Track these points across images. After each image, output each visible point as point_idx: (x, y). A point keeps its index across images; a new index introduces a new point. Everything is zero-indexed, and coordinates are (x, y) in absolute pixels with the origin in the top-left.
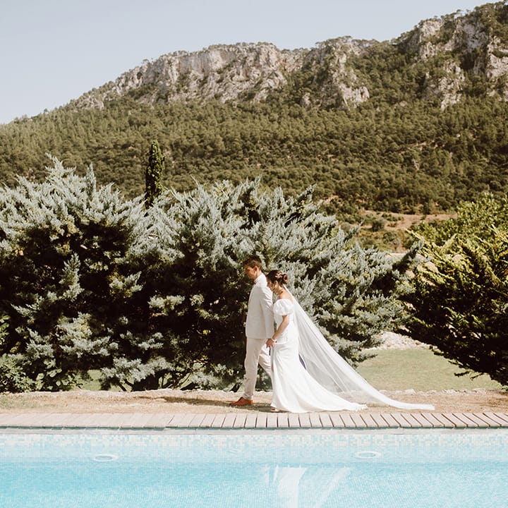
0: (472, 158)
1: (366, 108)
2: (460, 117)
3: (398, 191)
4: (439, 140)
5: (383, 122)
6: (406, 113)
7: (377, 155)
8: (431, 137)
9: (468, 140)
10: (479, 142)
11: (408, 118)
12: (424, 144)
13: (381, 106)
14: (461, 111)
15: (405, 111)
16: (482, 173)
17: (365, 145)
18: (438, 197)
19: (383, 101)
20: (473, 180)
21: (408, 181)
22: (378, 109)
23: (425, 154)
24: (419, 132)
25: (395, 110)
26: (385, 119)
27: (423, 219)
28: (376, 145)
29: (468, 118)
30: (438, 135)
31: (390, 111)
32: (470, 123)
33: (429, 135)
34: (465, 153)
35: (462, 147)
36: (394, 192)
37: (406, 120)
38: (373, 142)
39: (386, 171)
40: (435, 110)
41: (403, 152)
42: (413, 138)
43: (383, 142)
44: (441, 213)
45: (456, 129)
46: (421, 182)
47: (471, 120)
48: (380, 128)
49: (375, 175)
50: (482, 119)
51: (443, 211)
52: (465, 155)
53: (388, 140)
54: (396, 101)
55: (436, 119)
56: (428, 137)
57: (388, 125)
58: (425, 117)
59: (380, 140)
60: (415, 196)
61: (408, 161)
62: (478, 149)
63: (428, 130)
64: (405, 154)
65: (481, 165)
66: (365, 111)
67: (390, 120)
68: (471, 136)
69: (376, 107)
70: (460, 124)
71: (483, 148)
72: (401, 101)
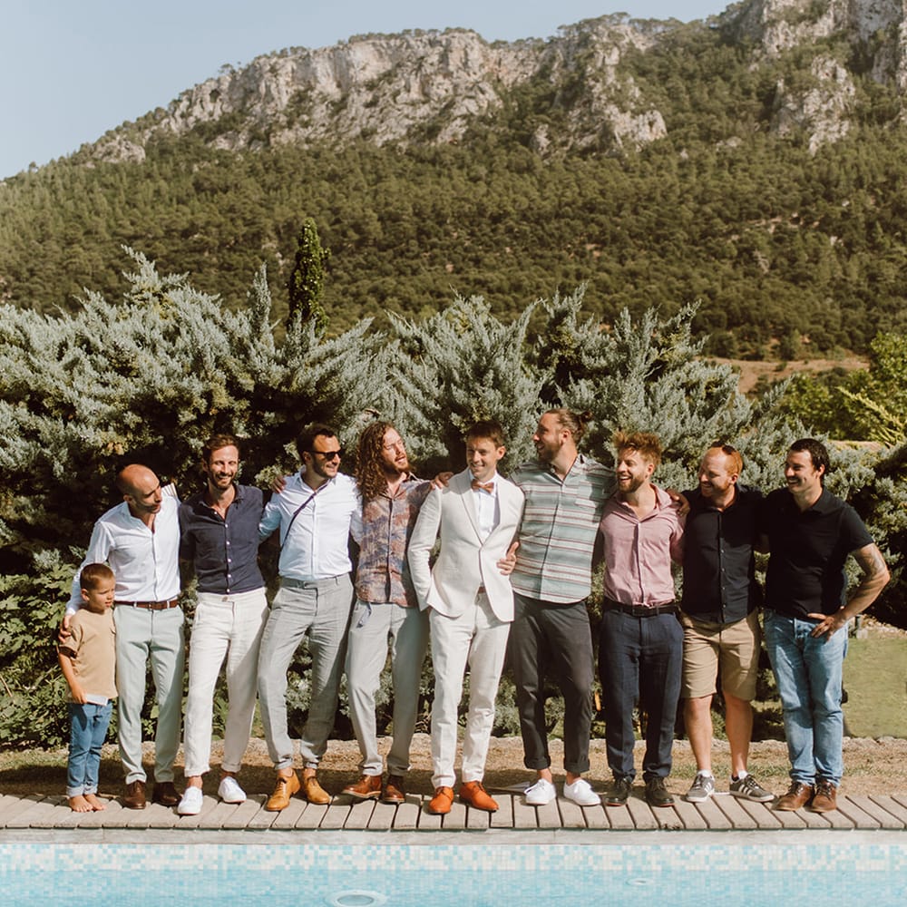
0: (875, 247)
1: (659, 152)
2: (848, 166)
3: (729, 312)
4: (806, 212)
5: (693, 179)
6: (740, 161)
7: (684, 246)
8: (791, 208)
9: (865, 211)
10: (888, 214)
11: (745, 170)
12: (778, 219)
13: (688, 147)
14: (850, 155)
15: (739, 156)
16: (897, 277)
17: (660, 224)
18: (808, 326)
19: (693, 138)
20: (877, 290)
21: (747, 295)
22: (684, 154)
23: (779, 240)
24: (767, 198)
25: (718, 154)
26: (699, 174)
27: (779, 369)
28: (681, 225)
29: (864, 168)
30: (804, 202)
31: (706, 157)
32: (868, 179)
33: (787, 203)
34: (859, 236)
35: (855, 227)
36: (720, 316)
37: (740, 174)
38: (675, 218)
39: (703, 276)
40: (797, 153)
41: (735, 237)
42: (754, 209)
43: (695, 217)
44: (816, 358)
45: (841, 189)
46: (774, 296)
47: (871, 171)
48: (687, 192)
49: (681, 284)
50: (891, 170)
51: (819, 354)
52: (863, 241)
53: (704, 214)
54: (720, 137)
55: (799, 171)
56: (784, 206)
57: (704, 185)
58: (778, 167)
59: (690, 215)
60: (762, 324)
61: (746, 254)
62: (887, 227)
63: (785, 193)
64: (740, 241)
65: (892, 260)
66: (658, 158)
67: (708, 176)
68: (870, 202)
69: (679, 149)
70: (848, 180)
71: (896, 227)
72: (729, 136)
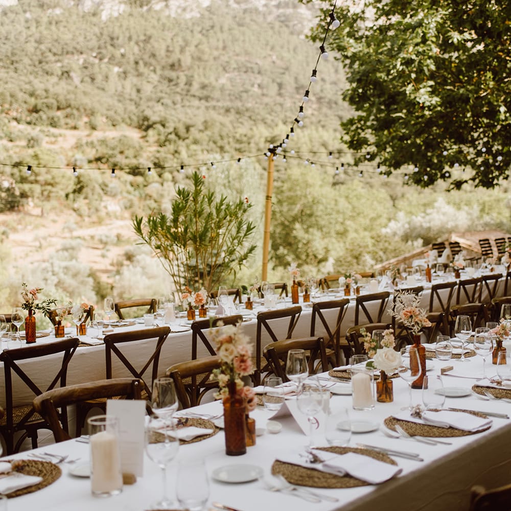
0: (140, 75)
1: (12, 12)
2: (124, 28)
3: (58, 102)
4: (100, 53)
5: (33, 29)
6: (61, 21)
7: (28, 67)
8: (92, 50)
9: (134, 54)
10: (146, 57)
11: (65, 27)
12: (84, 56)
13: (30, 11)
14: (125, 23)
15: (61, 19)
16: (151, 92)
17: (13, 54)
18: (105, 112)
19: (34, 6)
20: (141, 99)
21: (69, 92)
22: (28, 15)
23: (86, 68)
24: (78, 43)
25: (49, 17)
26: (37, 27)
27: (88, 136)
28: (26, 55)
29: (132, 31)
30: (99, 48)
31: (42, 18)
32: (135, 37)
33: (90, 47)
34: (130, 68)
35: (128, 63)
36: (52, 104)
37: (62, 29)
38: (23, 51)
39: (41, 82)
40: (94, 20)
41: (59, 64)
42: (70, 49)
43: (35, 52)
44: (110, 130)
45: (120, 41)
47: (137, 32)
48: (30, 36)
49: (28, 87)
50: (148, 33)
51: (112, 128)
52: (132, 71)
53: (41, 50)
54: (49, 7)
55: (96, 30)
56: (88, 48)
57: (41, 33)
58: (84, 26)
59: (32, 50)
60: (78, 109)
61: (66, 74)
62: (146, 64)
63: (88, 41)
64: (62, 67)
65: (148, 82)
66: (11, 16)
67: (42, 28)
68: (136, 49)
69: (25, 12)
70: (125, 37)
71: (151, 65)
72: (55, 7)
